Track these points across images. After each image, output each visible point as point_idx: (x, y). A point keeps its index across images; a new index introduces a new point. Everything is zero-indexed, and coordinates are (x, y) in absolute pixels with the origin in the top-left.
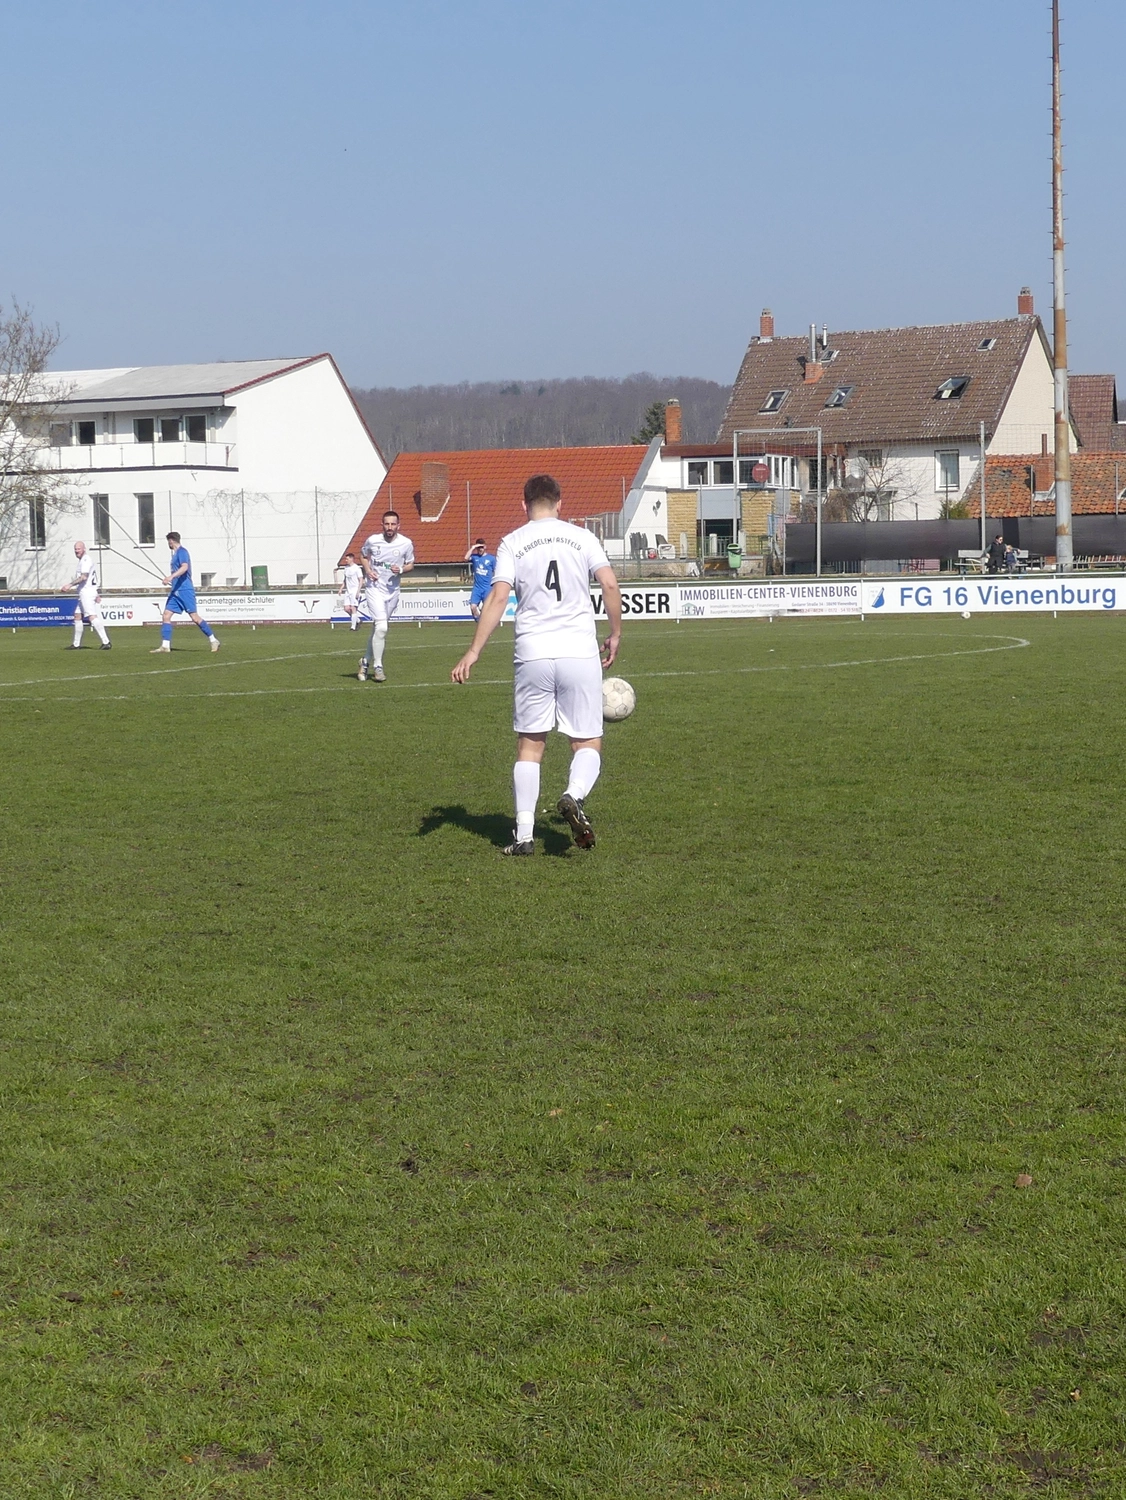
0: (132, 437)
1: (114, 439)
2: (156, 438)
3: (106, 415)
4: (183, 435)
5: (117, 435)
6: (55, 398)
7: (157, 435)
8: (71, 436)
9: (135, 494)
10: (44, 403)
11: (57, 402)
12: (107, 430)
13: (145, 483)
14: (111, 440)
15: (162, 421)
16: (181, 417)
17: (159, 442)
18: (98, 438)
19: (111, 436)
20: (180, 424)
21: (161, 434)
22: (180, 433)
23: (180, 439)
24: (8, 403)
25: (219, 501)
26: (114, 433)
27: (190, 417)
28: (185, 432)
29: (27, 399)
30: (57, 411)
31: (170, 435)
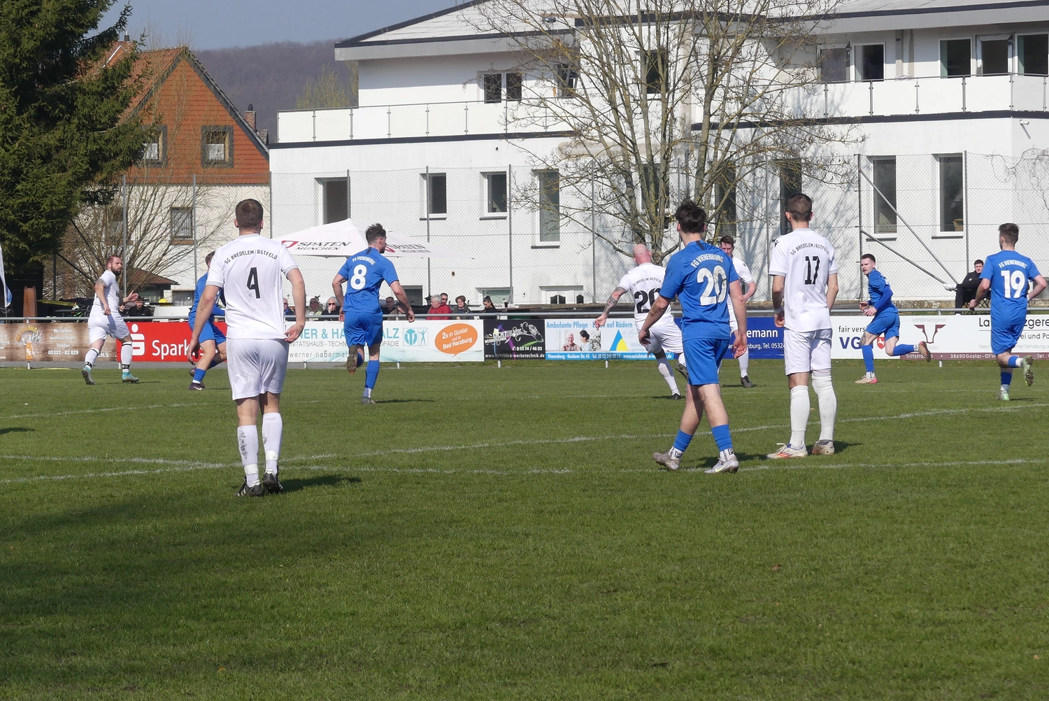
0: (936, 66)
1: (911, 70)
2: (973, 70)
3: (901, 36)
4: (1014, 63)
5: (916, 64)
6: (813, 12)
7: (976, 63)
8: (849, 65)
9: (935, 156)
10: (797, 18)
11: (817, 18)
12: (900, 56)
13: (950, 138)
14: (906, 73)
15: (984, 43)
16: (1012, 38)
17: (978, 75)
18: (889, 69)
19: (906, 65)
20: (1010, 48)
21: (980, 62)
22: (1010, 60)
23: (1010, 70)
24: (745, 18)
25: (1038, 167)
26: (911, 60)
27: (1026, 38)
28: (1016, 58)
29: (775, 13)
30: (817, 31)
31: (995, 66)
